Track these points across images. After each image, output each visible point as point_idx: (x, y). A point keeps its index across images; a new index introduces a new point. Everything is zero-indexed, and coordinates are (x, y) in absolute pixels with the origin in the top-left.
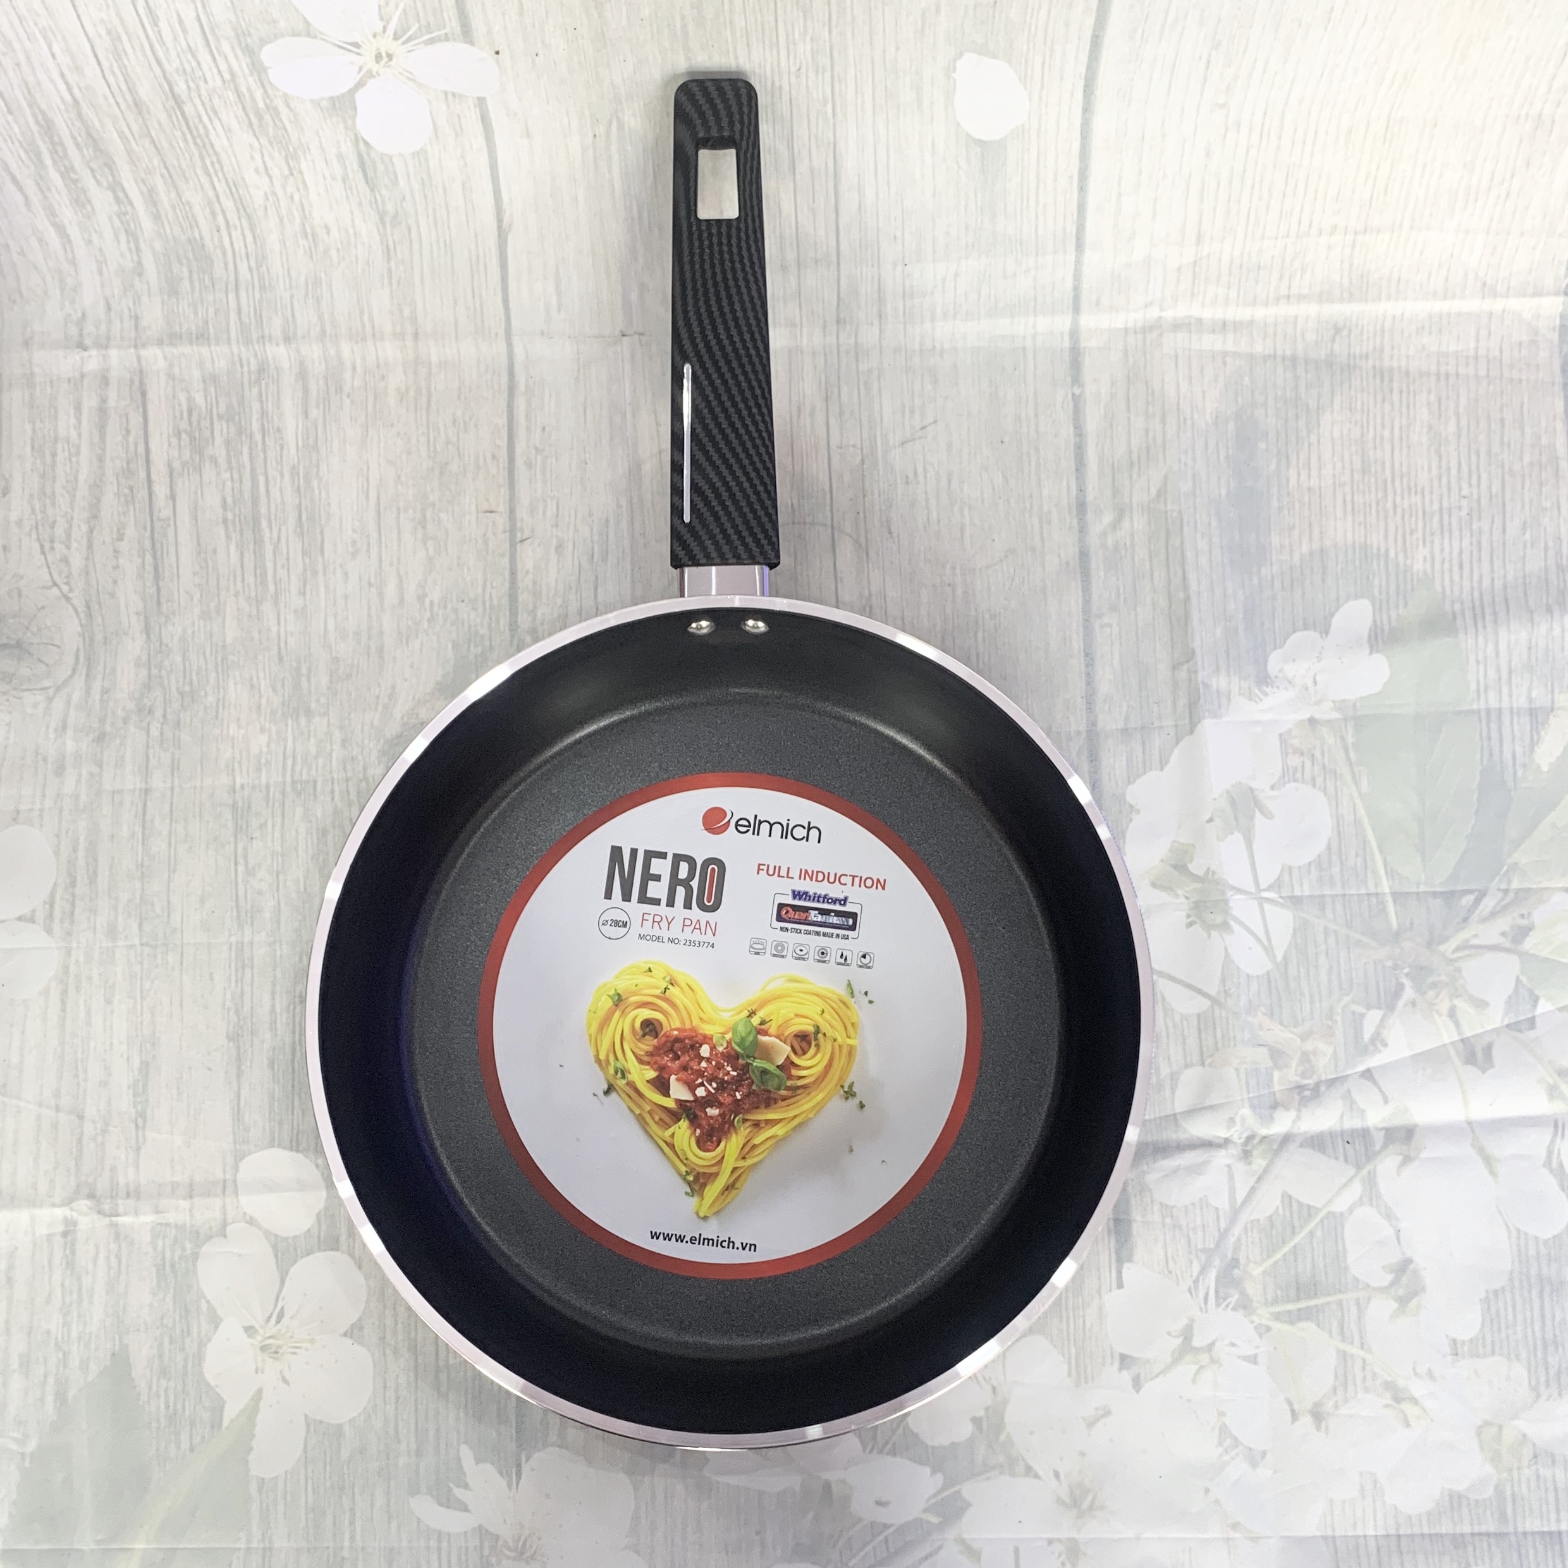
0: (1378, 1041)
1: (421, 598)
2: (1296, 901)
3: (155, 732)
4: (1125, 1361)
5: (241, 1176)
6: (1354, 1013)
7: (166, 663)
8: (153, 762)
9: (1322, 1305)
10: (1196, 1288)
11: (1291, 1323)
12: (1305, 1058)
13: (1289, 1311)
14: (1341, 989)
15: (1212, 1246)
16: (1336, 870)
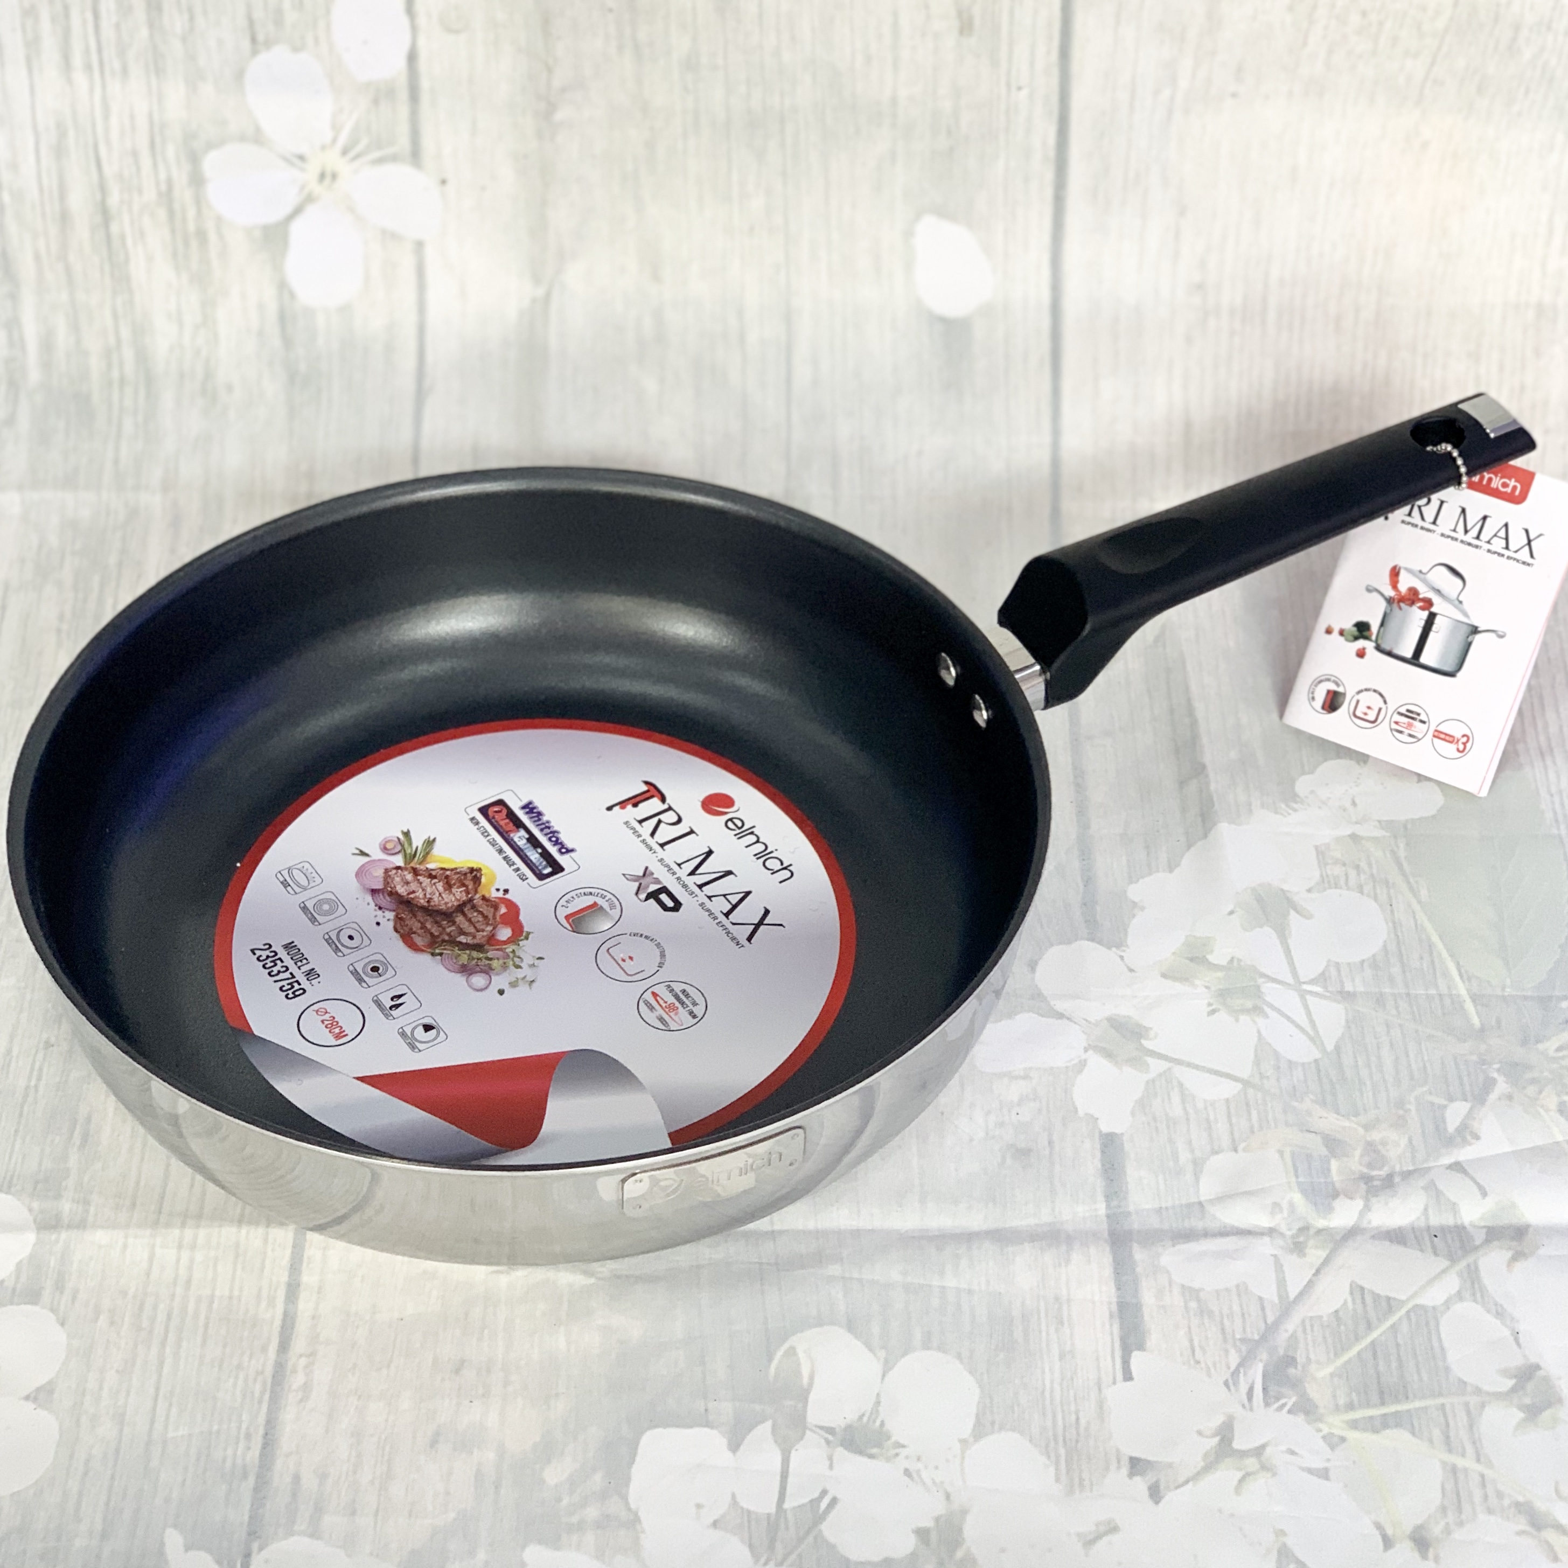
0: (1466, 1133)
2: (1346, 996)
4: (1136, 1466)
6: (1432, 1104)
9: (1417, 1409)
10: (1236, 1383)
11: (1376, 1431)
12: (1371, 1147)
13: (1371, 1418)
14: (1412, 1078)
15: (1256, 1337)
16: (1396, 970)
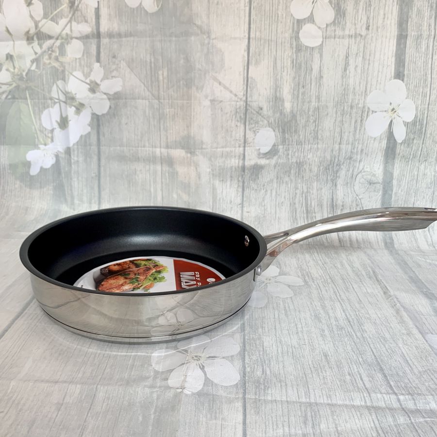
1: (266, 191)
3: (337, 160)
5: (321, 40)
7: (332, 177)
8: (338, 152)
